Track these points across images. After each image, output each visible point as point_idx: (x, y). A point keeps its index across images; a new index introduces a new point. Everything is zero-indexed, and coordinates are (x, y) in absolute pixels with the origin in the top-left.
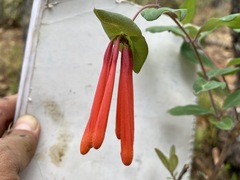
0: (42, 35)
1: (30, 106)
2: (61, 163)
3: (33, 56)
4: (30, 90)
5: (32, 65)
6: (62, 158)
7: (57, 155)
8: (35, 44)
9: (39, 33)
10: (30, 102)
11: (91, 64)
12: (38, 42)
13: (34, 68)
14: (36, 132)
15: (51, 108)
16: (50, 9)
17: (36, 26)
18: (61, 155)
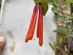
0: (5, 10)
1: (2, 33)
2: (13, 52)
3: (3, 17)
4: (2, 28)
5: (2, 20)
6: (14, 50)
7: (12, 49)
8: (3, 13)
9: (5, 9)
10: (2, 32)
11: (22, 19)
12: (4, 12)
13: (3, 21)
14: (4, 42)
15: (9, 34)
16: (8, 1)
17: (3, 7)
18: (13, 49)
